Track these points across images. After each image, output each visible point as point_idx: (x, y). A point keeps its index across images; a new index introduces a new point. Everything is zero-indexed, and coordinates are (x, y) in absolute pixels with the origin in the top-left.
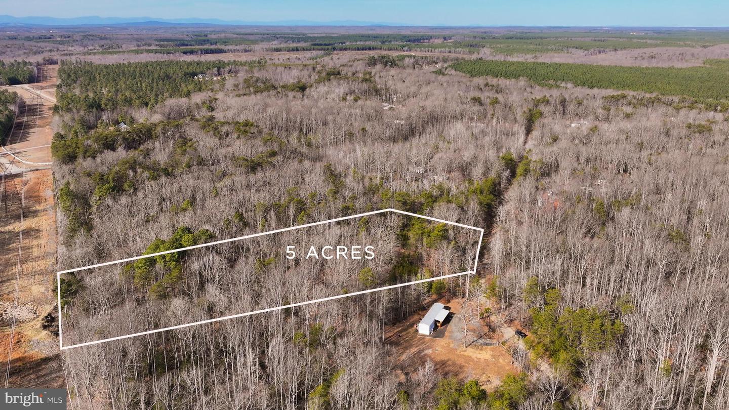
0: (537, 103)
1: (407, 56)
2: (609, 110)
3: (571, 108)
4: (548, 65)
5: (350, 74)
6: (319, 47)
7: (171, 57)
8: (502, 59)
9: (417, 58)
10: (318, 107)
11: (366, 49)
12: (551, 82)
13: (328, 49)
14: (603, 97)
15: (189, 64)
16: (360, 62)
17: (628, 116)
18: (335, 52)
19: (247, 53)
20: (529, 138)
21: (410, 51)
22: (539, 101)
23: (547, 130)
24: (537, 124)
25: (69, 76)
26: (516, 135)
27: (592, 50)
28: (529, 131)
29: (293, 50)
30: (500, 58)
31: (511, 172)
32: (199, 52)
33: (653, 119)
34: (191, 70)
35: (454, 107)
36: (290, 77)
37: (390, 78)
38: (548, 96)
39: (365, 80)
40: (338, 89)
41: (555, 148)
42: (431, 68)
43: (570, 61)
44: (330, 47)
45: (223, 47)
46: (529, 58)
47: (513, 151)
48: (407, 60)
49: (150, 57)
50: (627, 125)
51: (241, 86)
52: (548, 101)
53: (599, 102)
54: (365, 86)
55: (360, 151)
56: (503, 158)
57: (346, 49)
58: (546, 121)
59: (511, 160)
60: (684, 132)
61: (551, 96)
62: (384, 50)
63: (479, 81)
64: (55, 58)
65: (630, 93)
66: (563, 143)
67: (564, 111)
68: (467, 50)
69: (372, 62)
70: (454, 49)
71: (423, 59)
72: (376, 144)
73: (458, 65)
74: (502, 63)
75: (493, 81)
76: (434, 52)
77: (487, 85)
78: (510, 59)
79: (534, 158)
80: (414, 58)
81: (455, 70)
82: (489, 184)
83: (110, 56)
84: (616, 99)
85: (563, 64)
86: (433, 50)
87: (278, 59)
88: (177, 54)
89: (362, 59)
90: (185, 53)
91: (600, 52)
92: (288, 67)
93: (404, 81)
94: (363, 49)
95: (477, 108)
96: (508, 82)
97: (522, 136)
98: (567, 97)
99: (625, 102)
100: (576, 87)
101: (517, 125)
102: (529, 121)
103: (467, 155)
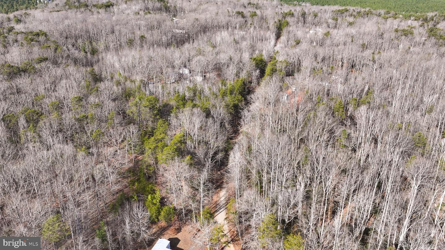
3: (309, 19)
20: (278, 43)
23: (291, 35)
24: (285, 31)
26: (268, 40)
28: (278, 36)
31: (260, 72)
41: (297, 50)
47: (264, 53)
52: (293, 14)
56: (255, 59)
58: (291, 29)
59: (262, 61)
66: (304, 46)
67: (304, 21)
79: (280, 58)
82: (240, 83)
84: (341, 12)
97: (273, 41)
98: (307, 11)
101: (269, 32)
102: (278, 29)
103: (223, 58)
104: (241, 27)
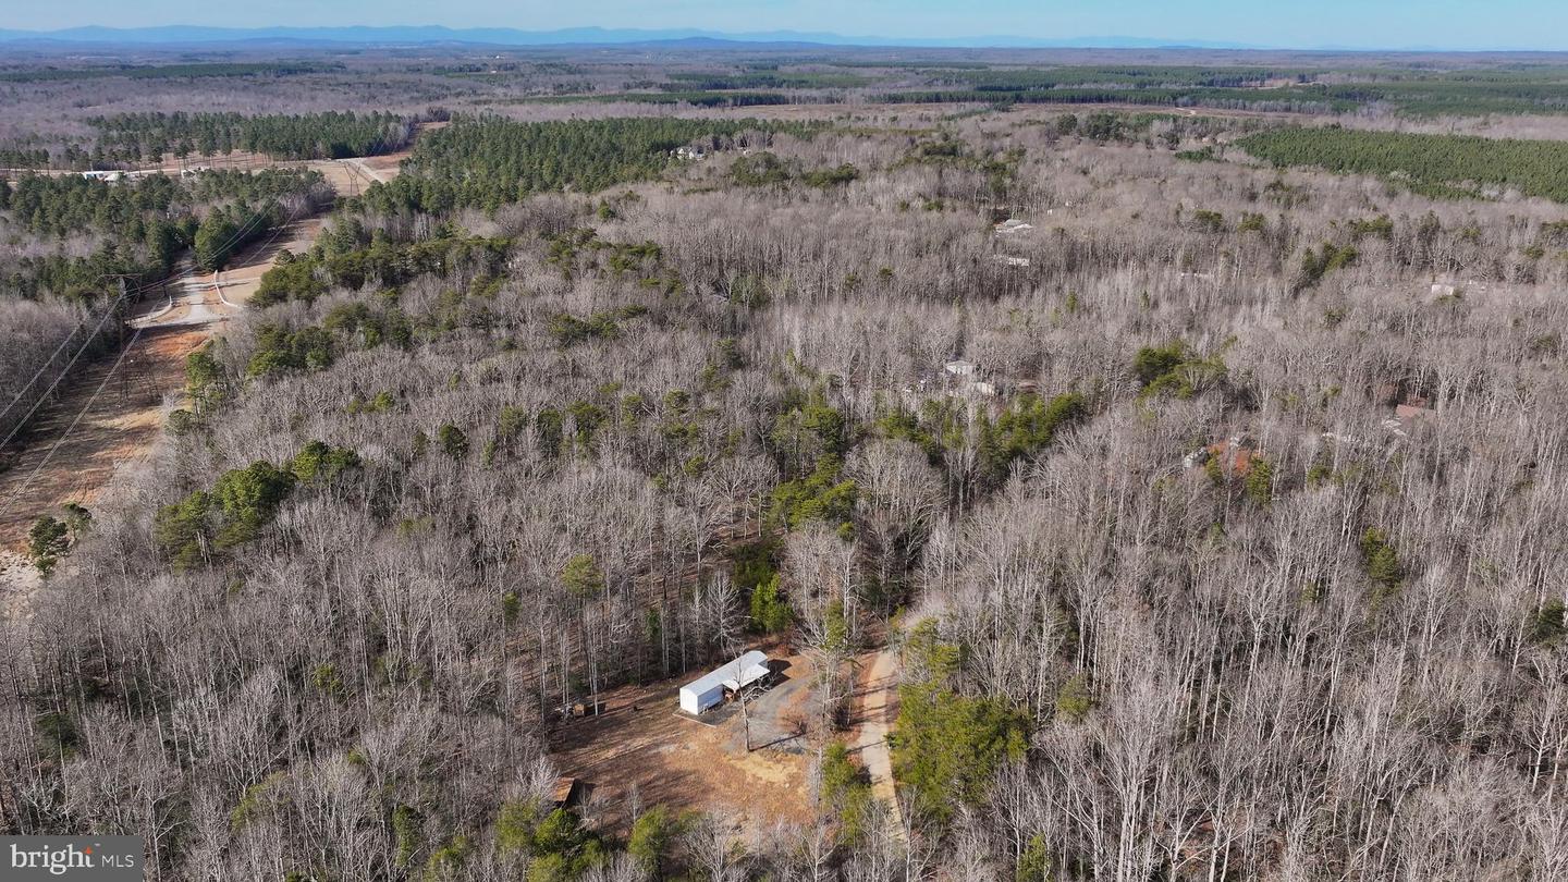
1: (1160, 117)
6: (989, 94)
7: (669, 110)
9: (1180, 122)
12: (1465, 185)
13: (1004, 99)
14: (1545, 224)
18: (1017, 105)
19: (828, 105)
21: (1191, 105)
29: (928, 100)
32: (731, 101)
38: (1396, 216)
44: (1009, 94)
45: (788, 92)
48: (1156, 124)
52: (1389, 229)
57: (1041, 100)
62: (1131, 102)
64: (453, 109)
69: (1063, 129)
71: (1195, 123)
73: (1262, 140)
76: (1251, 109)
80: (1175, 120)
81: (1246, 151)
86: (1247, 104)
87: (875, 118)
88: (681, 105)
90: (697, 103)
94: (1084, 100)
100: (1527, 197)
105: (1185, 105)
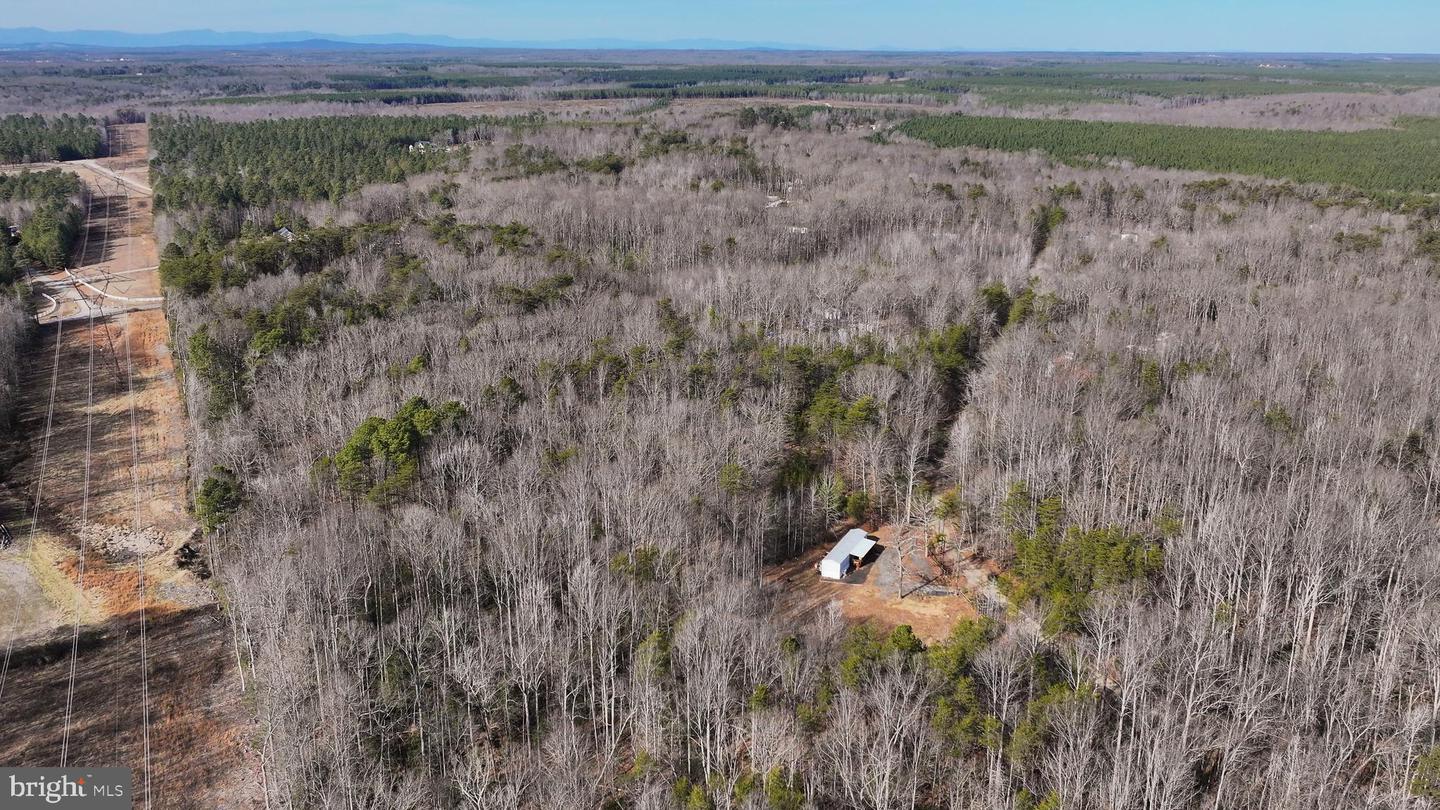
0: (1058, 195)
1: (817, 108)
2: (1193, 208)
3: (1122, 205)
4: (1087, 127)
5: (705, 141)
6: (646, 91)
7: (362, 109)
8: (1001, 115)
9: (835, 112)
10: (646, 201)
11: (737, 96)
12: (1090, 158)
13: (663, 95)
14: (1184, 185)
15: (399, 122)
16: (726, 119)
17: (1227, 220)
18: (677, 100)
19: (507, 102)
20: (1039, 260)
21: (823, 98)
22: (1061, 192)
23: (1072, 244)
24: (1056, 232)
25: (173, 144)
26: (1015, 255)
27: (1179, 98)
28: (1039, 247)
29: (596, 97)
30: (996, 111)
31: (997, 317)
32: (415, 100)
33: (1273, 225)
34: (402, 133)
35: (901, 202)
36: (593, 147)
37: (782, 148)
38: (1079, 182)
39: (736, 153)
40: (684, 169)
41: (1083, 276)
42: (862, 131)
43: (1132, 118)
44: (667, 91)
45: (459, 90)
46: (1054, 112)
47: (1005, 280)
48: (816, 115)
49: (320, 109)
50: (1222, 236)
51: (500, 163)
52: (1079, 192)
53: (1175, 195)
54: (735, 163)
55: (723, 279)
56: (985, 292)
57: (698, 95)
58: (1072, 228)
59: (1001, 295)
60: (1329, 249)
61: (1085, 183)
62: (771, 96)
63: (952, 154)
64: (139, 110)
65: (1236, 178)
66: (1100, 267)
67: (1109, 210)
68: (933, 97)
69: (749, 119)
70: (908, 95)
71: (846, 113)
72: (753, 266)
73: (913, 126)
74: (998, 122)
75: (978, 155)
76: (870, 101)
77: (965, 162)
78: (1016, 114)
79: (1043, 291)
80: (830, 111)
81: (908, 136)
82: (956, 335)
83: (243, 107)
84: (1207, 189)
85: (1116, 124)
86: (867, 97)
87: (568, 113)
88: (372, 104)
89: (728, 114)
90: (388, 101)
91: (1193, 101)
92: (587, 128)
93: (808, 155)
94: (731, 95)
95: (943, 203)
96: (1006, 157)
97: (1026, 257)
98: (1115, 185)
99: (1223, 193)
100: (1138, 166)
101: (1017, 236)
102: (1040, 229)
103: (919, 286)
104: (947, 224)
105: (817, 99)
